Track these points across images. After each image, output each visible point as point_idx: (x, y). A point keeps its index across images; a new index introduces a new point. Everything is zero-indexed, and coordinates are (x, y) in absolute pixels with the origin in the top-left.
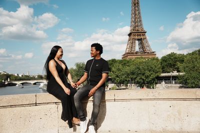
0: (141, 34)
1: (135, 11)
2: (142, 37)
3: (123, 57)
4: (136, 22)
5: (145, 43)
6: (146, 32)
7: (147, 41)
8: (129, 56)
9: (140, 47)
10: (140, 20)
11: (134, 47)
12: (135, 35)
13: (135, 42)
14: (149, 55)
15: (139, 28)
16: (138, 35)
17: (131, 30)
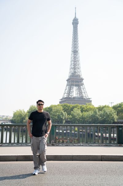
1: (75, 58)
2: (80, 83)
3: (60, 101)
4: (75, 69)
5: (82, 90)
6: (83, 79)
7: (84, 88)
8: (67, 100)
9: (77, 93)
10: (78, 67)
11: (72, 92)
12: (74, 81)
13: (73, 88)
14: (86, 101)
15: (77, 75)
16: (76, 81)
17: (70, 76)
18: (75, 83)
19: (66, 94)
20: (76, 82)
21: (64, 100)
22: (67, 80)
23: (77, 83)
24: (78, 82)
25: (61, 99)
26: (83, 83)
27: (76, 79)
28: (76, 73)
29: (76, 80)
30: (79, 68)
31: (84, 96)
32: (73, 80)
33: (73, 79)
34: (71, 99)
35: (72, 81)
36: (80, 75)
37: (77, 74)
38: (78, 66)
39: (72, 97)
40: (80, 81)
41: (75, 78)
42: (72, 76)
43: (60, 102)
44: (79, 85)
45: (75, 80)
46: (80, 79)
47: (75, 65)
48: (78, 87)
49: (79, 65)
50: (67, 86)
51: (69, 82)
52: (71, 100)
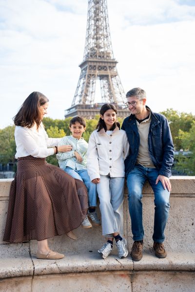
0: (107, 65)
1: (97, 11)
2: (109, 72)
3: (67, 113)
4: (97, 39)
5: (115, 86)
6: (116, 63)
7: (119, 83)
8: (80, 111)
9: (103, 95)
10: (105, 33)
11: (92, 92)
12: (95, 66)
13: (93, 83)
14: (123, 112)
15: (103, 53)
16: (100, 66)
17: (87, 56)
18: (97, 72)
19: (78, 98)
20: (101, 68)
21: (74, 110)
22: (81, 66)
23: (103, 72)
24: (104, 68)
25: (69, 110)
26: (117, 72)
27: (99, 62)
28: (100, 48)
29: (101, 64)
30: (107, 37)
31: (120, 102)
32: (92, 64)
33: (94, 62)
34: (89, 108)
35: (90, 66)
36: (109, 53)
37: (102, 50)
38: (105, 30)
39: (92, 103)
40: (110, 67)
41: (98, 59)
42: (91, 56)
43: (66, 116)
44: (107, 76)
45: (98, 64)
46: (110, 62)
47: (97, 28)
48: (105, 81)
49: (108, 28)
50: (80, 79)
51: (84, 69)
52: (90, 112)
